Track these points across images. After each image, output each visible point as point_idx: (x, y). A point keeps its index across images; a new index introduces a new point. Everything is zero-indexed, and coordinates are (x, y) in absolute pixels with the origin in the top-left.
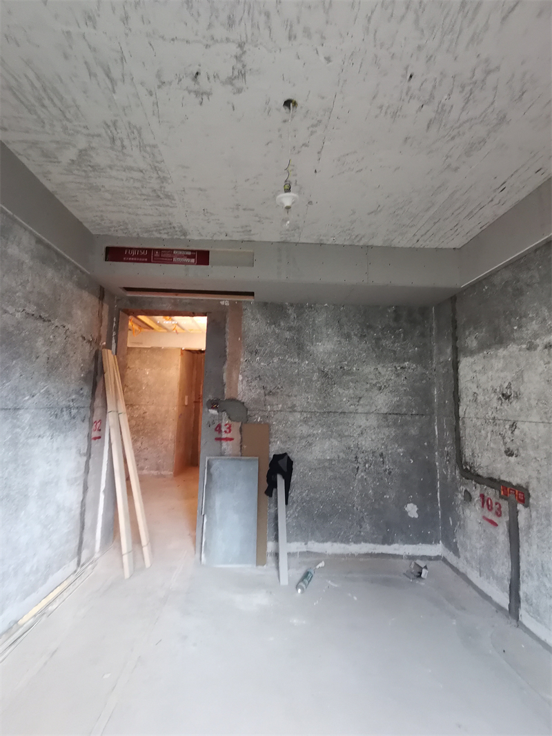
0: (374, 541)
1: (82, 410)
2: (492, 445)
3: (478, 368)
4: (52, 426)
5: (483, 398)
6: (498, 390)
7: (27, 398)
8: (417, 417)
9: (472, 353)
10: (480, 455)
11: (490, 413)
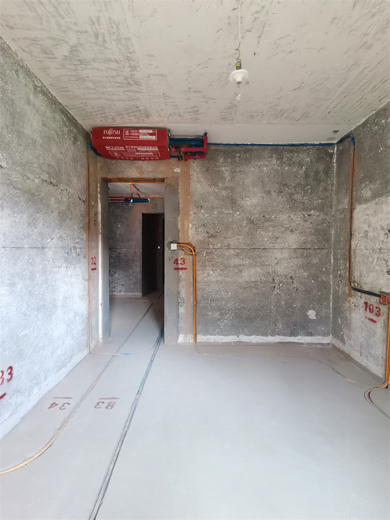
0: (284, 335)
1: (83, 250)
2: (377, 268)
3: (370, 212)
4: (66, 260)
5: (372, 234)
6: (386, 227)
7: (49, 241)
8: (318, 251)
9: (366, 201)
10: (366, 275)
11: (377, 245)
